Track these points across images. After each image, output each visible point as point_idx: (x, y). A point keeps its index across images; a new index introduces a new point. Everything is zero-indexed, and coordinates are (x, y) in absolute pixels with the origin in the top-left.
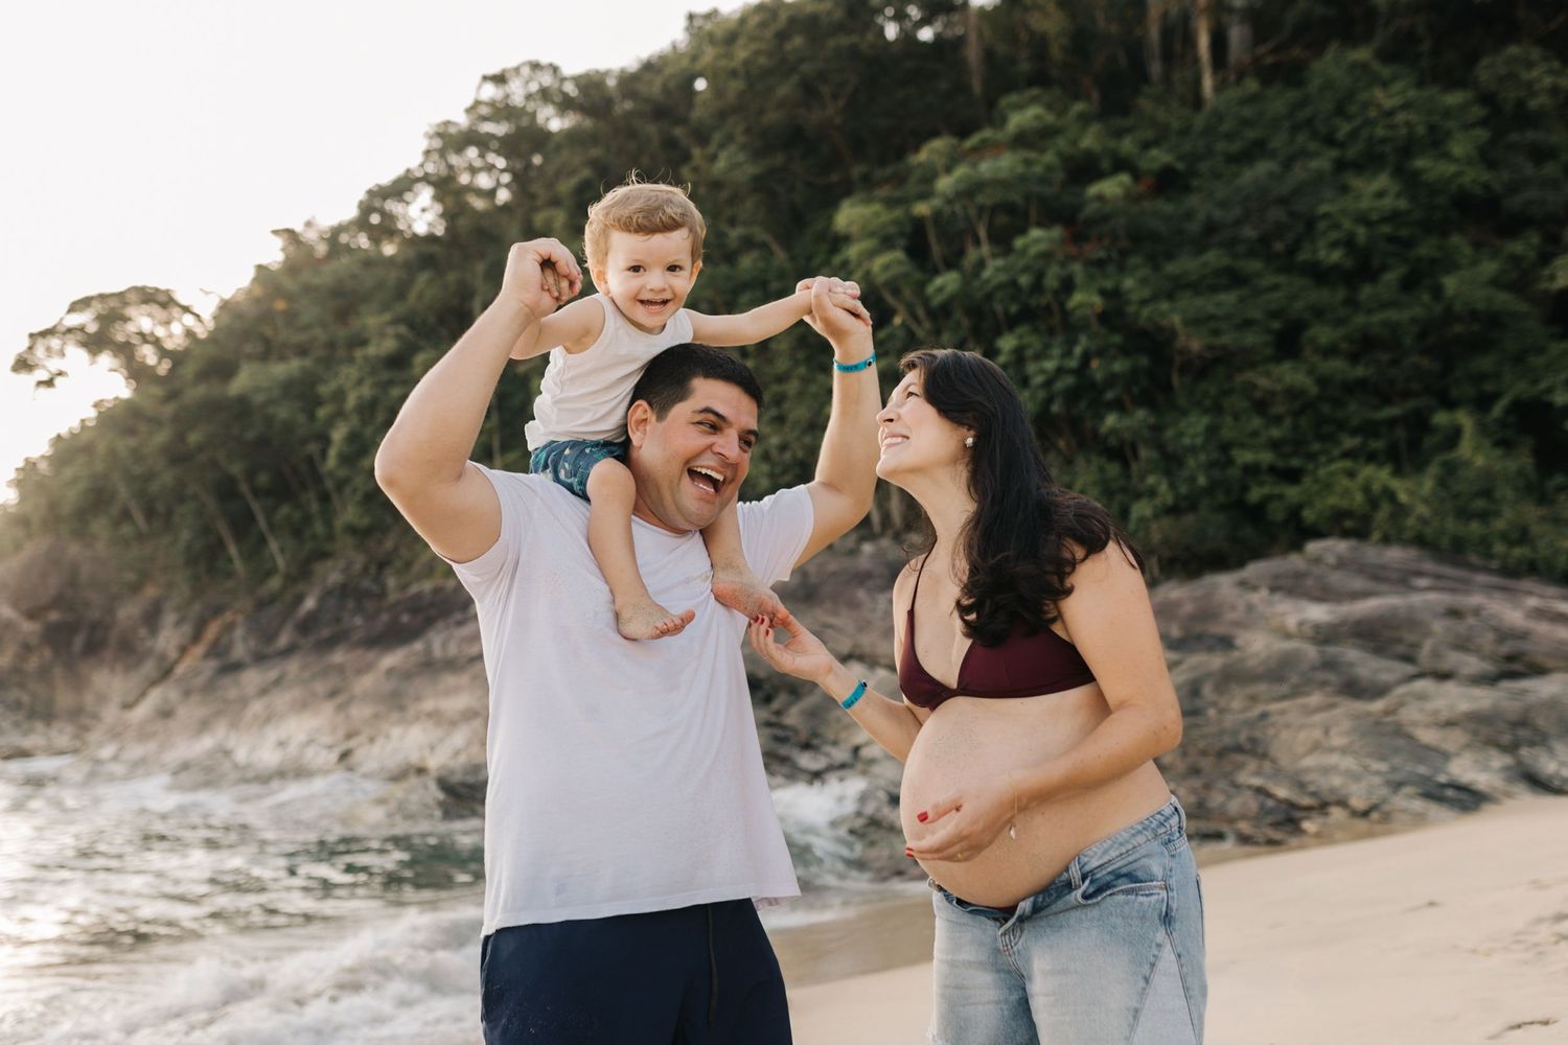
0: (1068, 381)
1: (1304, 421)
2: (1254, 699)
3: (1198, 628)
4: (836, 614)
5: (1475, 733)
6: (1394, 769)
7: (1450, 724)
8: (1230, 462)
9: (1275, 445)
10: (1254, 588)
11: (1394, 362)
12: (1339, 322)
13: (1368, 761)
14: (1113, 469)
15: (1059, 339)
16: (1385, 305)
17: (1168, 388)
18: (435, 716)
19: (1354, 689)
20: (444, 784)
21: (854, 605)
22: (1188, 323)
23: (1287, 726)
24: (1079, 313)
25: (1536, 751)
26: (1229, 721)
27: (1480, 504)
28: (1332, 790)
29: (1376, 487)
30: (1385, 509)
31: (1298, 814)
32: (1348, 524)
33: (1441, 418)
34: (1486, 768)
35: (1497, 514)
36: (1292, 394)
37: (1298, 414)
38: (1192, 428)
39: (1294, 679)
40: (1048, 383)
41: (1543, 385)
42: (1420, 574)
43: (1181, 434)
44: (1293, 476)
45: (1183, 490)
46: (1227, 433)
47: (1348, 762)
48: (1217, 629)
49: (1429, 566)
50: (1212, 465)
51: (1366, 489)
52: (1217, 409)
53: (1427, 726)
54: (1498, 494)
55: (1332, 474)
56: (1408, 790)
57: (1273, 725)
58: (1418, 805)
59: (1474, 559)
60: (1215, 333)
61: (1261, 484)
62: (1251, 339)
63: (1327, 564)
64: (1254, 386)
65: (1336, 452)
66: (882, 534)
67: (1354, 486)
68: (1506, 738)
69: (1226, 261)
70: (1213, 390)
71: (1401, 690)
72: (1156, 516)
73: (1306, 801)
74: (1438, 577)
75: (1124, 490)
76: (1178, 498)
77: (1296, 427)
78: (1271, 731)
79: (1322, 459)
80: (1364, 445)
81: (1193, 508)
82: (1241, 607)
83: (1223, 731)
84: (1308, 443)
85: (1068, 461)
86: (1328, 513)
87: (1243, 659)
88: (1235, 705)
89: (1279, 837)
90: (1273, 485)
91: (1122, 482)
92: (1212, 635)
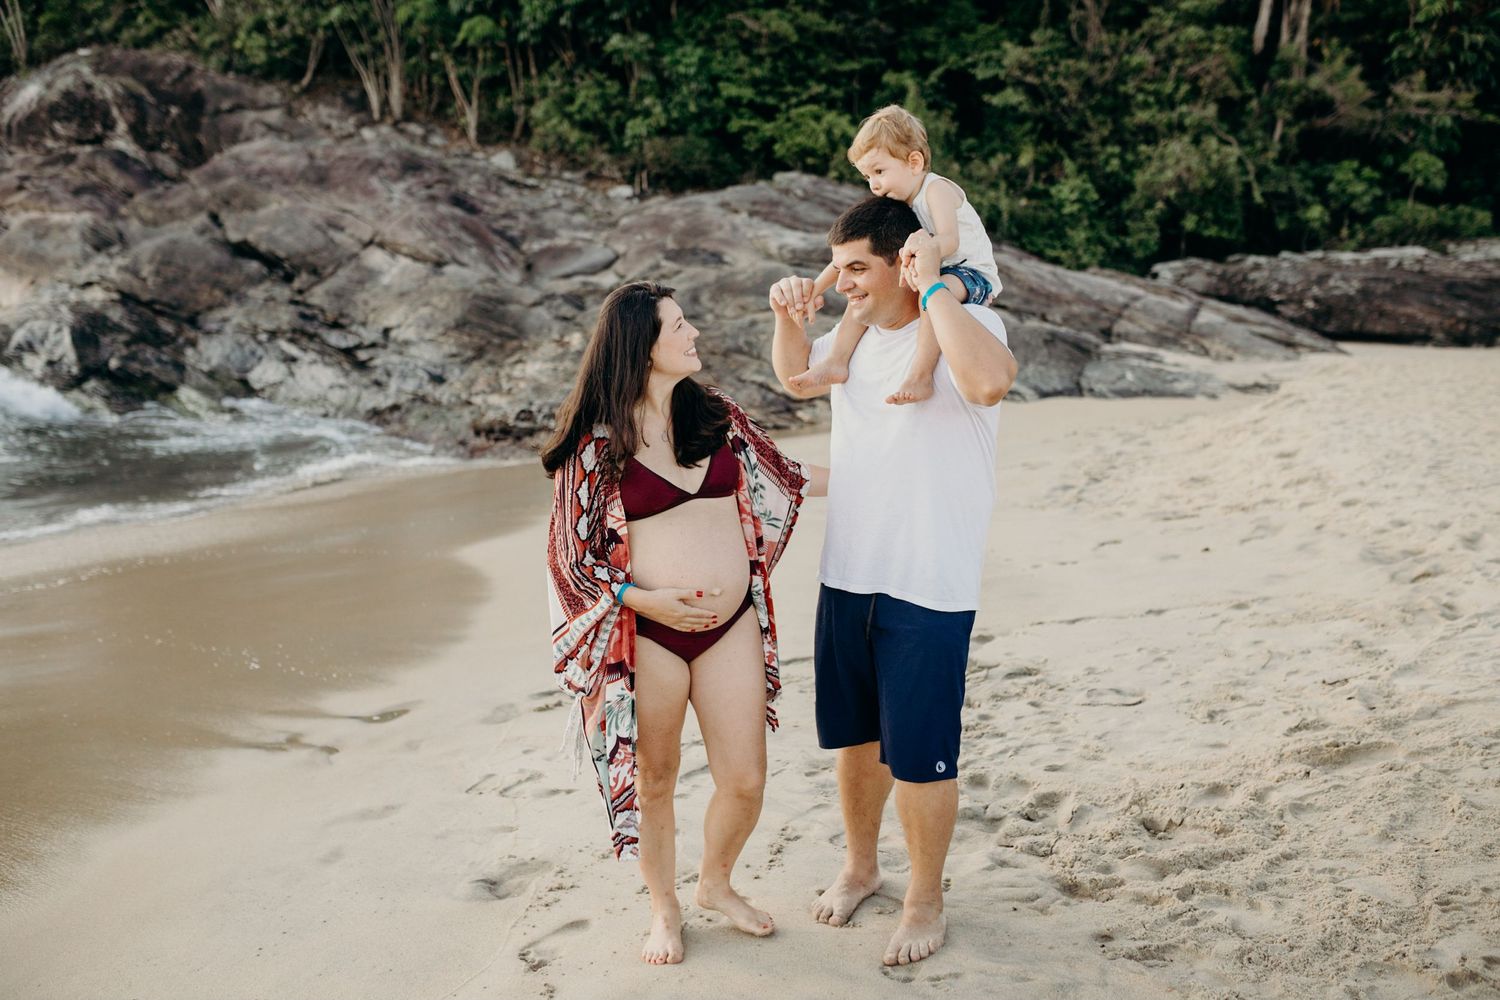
1: (780, 64)
2: (743, 308)
3: (690, 244)
4: (353, 201)
8: (716, 93)
9: (755, 83)
10: (736, 212)
11: (858, 23)
14: (613, 87)
17: (667, 16)
21: (369, 193)
26: (728, 326)
31: (793, 406)
32: (810, 161)
33: (890, 78)
36: (775, 38)
37: (775, 57)
38: (688, 57)
41: (969, 60)
43: (677, 62)
44: (768, 113)
45: (675, 114)
46: (716, 68)
48: (707, 245)
50: (701, 94)
51: (829, 132)
52: (708, 43)
55: (802, 115)
57: (762, 332)
61: (741, 116)
63: (795, 195)
64: (743, 27)
65: (804, 96)
66: (382, 120)
67: (819, 128)
70: (708, 25)
72: (649, 135)
75: (621, 107)
76: (670, 121)
77: (774, 69)
78: (763, 337)
79: (794, 100)
80: (827, 92)
81: (682, 131)
82: (728, 228)
83: (725, 335)
84: (783, 85)
85: (570, 74)
86: (795, 149)
87: (733, 274)
88: (729, 312)
89: (781, 423)
90: (751, 118)
91: (620, 99)
92: (704, 250)
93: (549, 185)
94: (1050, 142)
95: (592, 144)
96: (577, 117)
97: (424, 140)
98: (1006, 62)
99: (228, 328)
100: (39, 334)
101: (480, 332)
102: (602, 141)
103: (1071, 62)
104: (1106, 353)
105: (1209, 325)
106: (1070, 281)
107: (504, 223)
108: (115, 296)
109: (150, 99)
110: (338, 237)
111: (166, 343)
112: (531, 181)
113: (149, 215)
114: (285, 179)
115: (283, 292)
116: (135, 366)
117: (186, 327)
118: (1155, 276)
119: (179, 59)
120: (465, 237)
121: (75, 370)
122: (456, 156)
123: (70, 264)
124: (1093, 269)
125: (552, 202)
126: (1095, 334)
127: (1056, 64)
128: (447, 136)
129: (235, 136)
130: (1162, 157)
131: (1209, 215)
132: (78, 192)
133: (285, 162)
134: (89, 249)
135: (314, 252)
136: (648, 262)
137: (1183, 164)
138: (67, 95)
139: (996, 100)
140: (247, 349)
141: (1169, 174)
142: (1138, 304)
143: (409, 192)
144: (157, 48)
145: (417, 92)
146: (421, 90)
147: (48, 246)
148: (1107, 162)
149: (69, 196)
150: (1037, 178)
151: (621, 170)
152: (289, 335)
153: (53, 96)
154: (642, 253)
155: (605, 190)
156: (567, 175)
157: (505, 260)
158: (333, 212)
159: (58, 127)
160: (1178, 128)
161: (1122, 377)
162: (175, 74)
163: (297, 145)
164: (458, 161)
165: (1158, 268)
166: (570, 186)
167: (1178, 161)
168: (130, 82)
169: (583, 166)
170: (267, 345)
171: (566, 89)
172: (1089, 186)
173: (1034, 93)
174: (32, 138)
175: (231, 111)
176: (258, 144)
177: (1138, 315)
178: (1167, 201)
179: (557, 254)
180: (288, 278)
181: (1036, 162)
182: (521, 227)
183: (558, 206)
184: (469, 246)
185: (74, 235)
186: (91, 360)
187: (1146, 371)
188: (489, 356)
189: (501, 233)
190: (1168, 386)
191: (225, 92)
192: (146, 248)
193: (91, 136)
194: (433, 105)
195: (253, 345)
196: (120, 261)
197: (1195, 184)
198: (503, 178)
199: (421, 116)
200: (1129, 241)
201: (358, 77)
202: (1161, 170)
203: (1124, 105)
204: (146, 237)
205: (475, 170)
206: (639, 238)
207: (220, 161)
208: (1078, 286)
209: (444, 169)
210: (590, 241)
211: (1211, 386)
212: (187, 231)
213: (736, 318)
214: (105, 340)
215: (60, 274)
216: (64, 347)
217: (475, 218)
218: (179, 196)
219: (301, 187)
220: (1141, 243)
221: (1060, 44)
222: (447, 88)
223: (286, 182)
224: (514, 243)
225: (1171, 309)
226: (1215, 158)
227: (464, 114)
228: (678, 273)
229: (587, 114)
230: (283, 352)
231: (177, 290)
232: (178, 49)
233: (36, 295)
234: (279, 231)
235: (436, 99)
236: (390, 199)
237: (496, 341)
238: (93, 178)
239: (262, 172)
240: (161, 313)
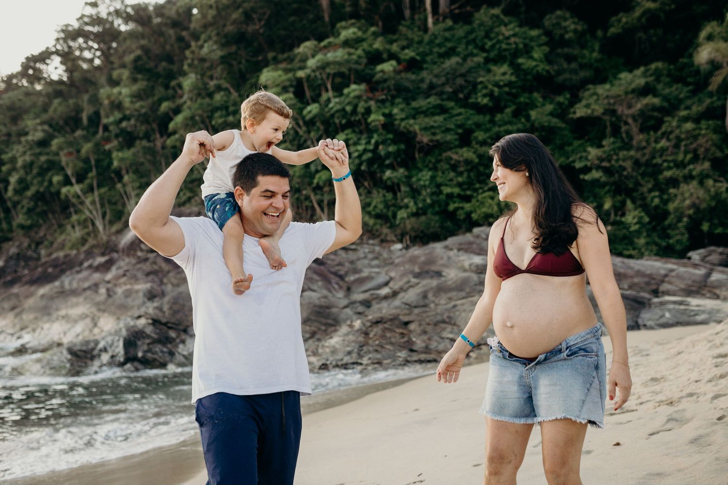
0: (369, 155)
1: (472, 174)
2: (450, 299)
3: (427, 268)
8: (441, 192)
9: (460, 185)
10: (451, 249)
12: (487, 130)
14: (389, 196)
15: (365, 136)
16: (506, 123)
17: (414, 159)
18: (66, 317)
20: (71, 351)
22: (421, 129)
23: (464, 311)
24: (373, 124)
26: (440, 309)
32: (491, 220)
36: (467, 162)
37: (469, 171)
38: (425, 176)
39: (468, 290)
40: (360, 156)
41: (571, 159)
43: (419, 180)
44: (468, 199)
45: (420, 205)
46: (439, 180)
48: (435, 268)
50: (433, 194)
51: (498, 204)
52: (435, 169)
55: (484, 198)
57: (458, 311)
60: (434, 134)
61: (454, 202)
62: (449, 137)
63: (482, 238)
64: (451, 158)
65: (486, 188)
67: (493, 203)
69: (439, 102)
70: (433, 160)
72: (408, 217)
75: (394, 205)
76: (418, 209)
77: (469, 177)
78: (457, 313)
79: (481, 191)
81: (425, 213)
82: (445, 258)
83: (437, 314)
84: (474, 184)
85: (369, 192)
86: (482, 215)
87: (446, 281)
88: (442, 302)
90: (459, 203)
91: (393, 202)
92: (432, 271)
93: (362, 247)
94: (620, 195)
95: (381, 225)
96: (373, 213)
98: (590, 157)
100: (110, 342)
101: (316, 324)
102: (386, 222)
103: (625, 152)
104: (654, 303)
105: (717, 280)
106: (632, 265)
107: (337, 268)
108: (150, 321)
111: (170, 343)
112: (353, 247)
113: (175, 281)
116: (149, 355)
117: (181, 334)
118: (689, 258)
120: (316, 277)
121: (122, 360)
123: (136, 308)
124: (645, 258)
125: (362, 256)
126: (649, 293)
127: (617, 155)
130: (682, 194)
131: (716, 221)
132: (148, 274)
134: (146, 300)
136: (405, 280)
137: (695, 196)
139: (587, 177)
141: (688, 202)
142: (674, 274)
144: (188, 205)
145: (301, 211)
146: (302, 209)
148: (652, 200)
149: (144, 277)
150: (616, 215)
151: (396, 236)
154: (403, 275)
155: (389, 247)
156: (371, 242)
157: (336, 286)
160: (689, 178)
161: (663, 316)
165: (690, 254)
166: (372, 247)
167: (691, 194)
169: (379, 236)
171: (368, 200)
172: (643, 214)
173: (607, 171)
174: (132, 252)
177: (673, 280)
178: (690, 217)
179: (361, 281)
181: (614, 206)
182: (346, 269)
183: (365, 257)
184: (317, 281)
185: (141, 294)
186: (130, 355)
187: (678, 311)
188: (317, 336)
189: (335, 274)
190: (692, 318)
192: (168, 298)
194: (309, 216)
196: (156, 304)
197: (703, 206)
200: (671, 241)
202: (684, 200)
203: (657, 170)
204: (172, 292)
206: (402, 268)
208: (637, 267)
210: (378, 273)
211: (720, 316)
213: (445, 304)
214: (139, 343)
215: (130, 314)
216: (119, 349)
217: (322, 268)
220: (678, 241)
221: (618, 144)
222: (313, 208)
224: (342, 278)
225: (694, 274)
226: (712, 190)
228: (418, 284)
229: (378, 211)
231: (179, 316)
232: (196, 205)
233: (118, 324)
235: (309, 212)
237: (323, 328)
238: (156, 267)
240: (170, 328)
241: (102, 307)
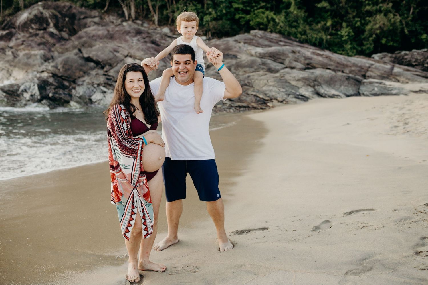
2: (245, 72)
3: (227, 53)
4: (121, 43)
5: (305, 82)
6: (286, 91)
7: (299, 80)
8: (231, 7)
9: (243, 3)
10: (240, 42)
13: (280, 89)
14: (199, 6)
19: (271, 70)
20: (4, 91)
21: (126, 41)
23: (257, 79)
25: (319, 87)
27: (295, 24)
28: (273, 96)
29: (270, 17)
30: (272, 23)
31: (266, 102)
32: (261, 26)
34: (308, 91)
35: (299, 27)
42: (281, 41)
44: (248, 12)
45: (219, 14)
47: (275, 89)
48: (232, 53)
49: (282, 39)
50: (227, 7)
51: (267, 17)
53: (293, 80)
54: (299, 22)
55: (259, 12)
56: (291, 96)
57: (252, 79)
58: (294, 100)
59: (292, 38)
61: (239, 14)
63: (258, 37)
65: (259, 7)
66: (129, 20)
67: (264, 16)
68: (312, 84)
71: (282, 71)
72: (211, 21)
73: (267, 98)
74: (286, 42)
75: (202, 12)
76: (217, 16)
79: (255, 8)
80: (266, 5)
81: (221, 19)
82: (238, 47)
84: (252, 3)
85: (186, 3)
86: (257, 23)
87: (241, 61)
88: (241, 73)
89: (263, 107)
90: (242, 14)
91: (202, 10)
92: (231, 55)
94: (336, 18)
97: (142, 25)
99: (85, 83)
100: (28, 87)
105: (398, 72)
108: (51, 75)
109: (59, 16)
110: (117, 54)
111: (66, 89)
112: (175, 36)
113: (60, 50)
114: (100, 38)
115: (101, 72)
116: (57, 96)
117: (72, 83)
119: (68, 4)
121: (39, 97)
122: (152, 29)
123: (37, 66)
124: (357, 56)
126: (361, 76)
128: (148, 24)
129: (85, 26)
130: (374, 21)
131: (390, 38)
132: (39, 45)
133: (100, 33)
134: (43, 61)
135: (110, 59)
137: (382, 23)
138: (35, 16)
140: (91, 89)
141: (378, 26)
142: (373, 66)
143: (138, 40)
144: (61, 1)
146: (140, 10)
147: (31, 61)
148: (356, 23)
149: (37, 46)
150: (332, 30)
151: (203, 31)
152: (103, 85)
153: (31, 16)
158: (115, 47)
159: (33, 26)
160: (380, 11)
161: (373, 90)
162: (67, 8)
163: (104, 28)
164: (152, 31)
165: (373, 56)
167: (380, 22)
168: (54, 11)
170: (97, 88)
171: (185, 7)
172: (351, 31)
173: (331, 3)
174: (26, 29)
175: (84, 18)
176: (92, 28)
177: (374, 70)
178: (376, 34)
180: (102, 68)
181: (332, 24)
185: (38, 57)
186: (44, 94)
187: (381, 87)
190: (389, 92)
191: (81, 13)
192: (59, 60)
193: (42, 28)
194: (144, 15)
195: (92, 88)
196: (52, 64)
197: (386, 29)
198: (166, 35)
199: (140, 18)
200: (364, 48)
201: (121, 7)
202: (375, 24)
203: (361, 5)
204: (59, 57)
205: (157, 33)
207: (81, 33)
208: (353, 61)
209: (148, 33)
211: (404, 91)
212: (72, 55)
214: (48, 88)
215: (35, 69)
216: (36, 91)
217: (159, 47)
218: (69, 44)
219: (105, 40)
220: (368, 48)
222: (148, 9)
223: (101, 39)
225: (385, 68)
226: (393, 20)
227: (153, 16)
230: (102, 90)
231: (69, 72)
232: (67, 1)
233: (27, 75)
234: (99, 53)
235: (145, 13)
236: (133, 43)
238: (44, 40)
239: (94, 36)
240: (64, 79)
241: (12, 64)
